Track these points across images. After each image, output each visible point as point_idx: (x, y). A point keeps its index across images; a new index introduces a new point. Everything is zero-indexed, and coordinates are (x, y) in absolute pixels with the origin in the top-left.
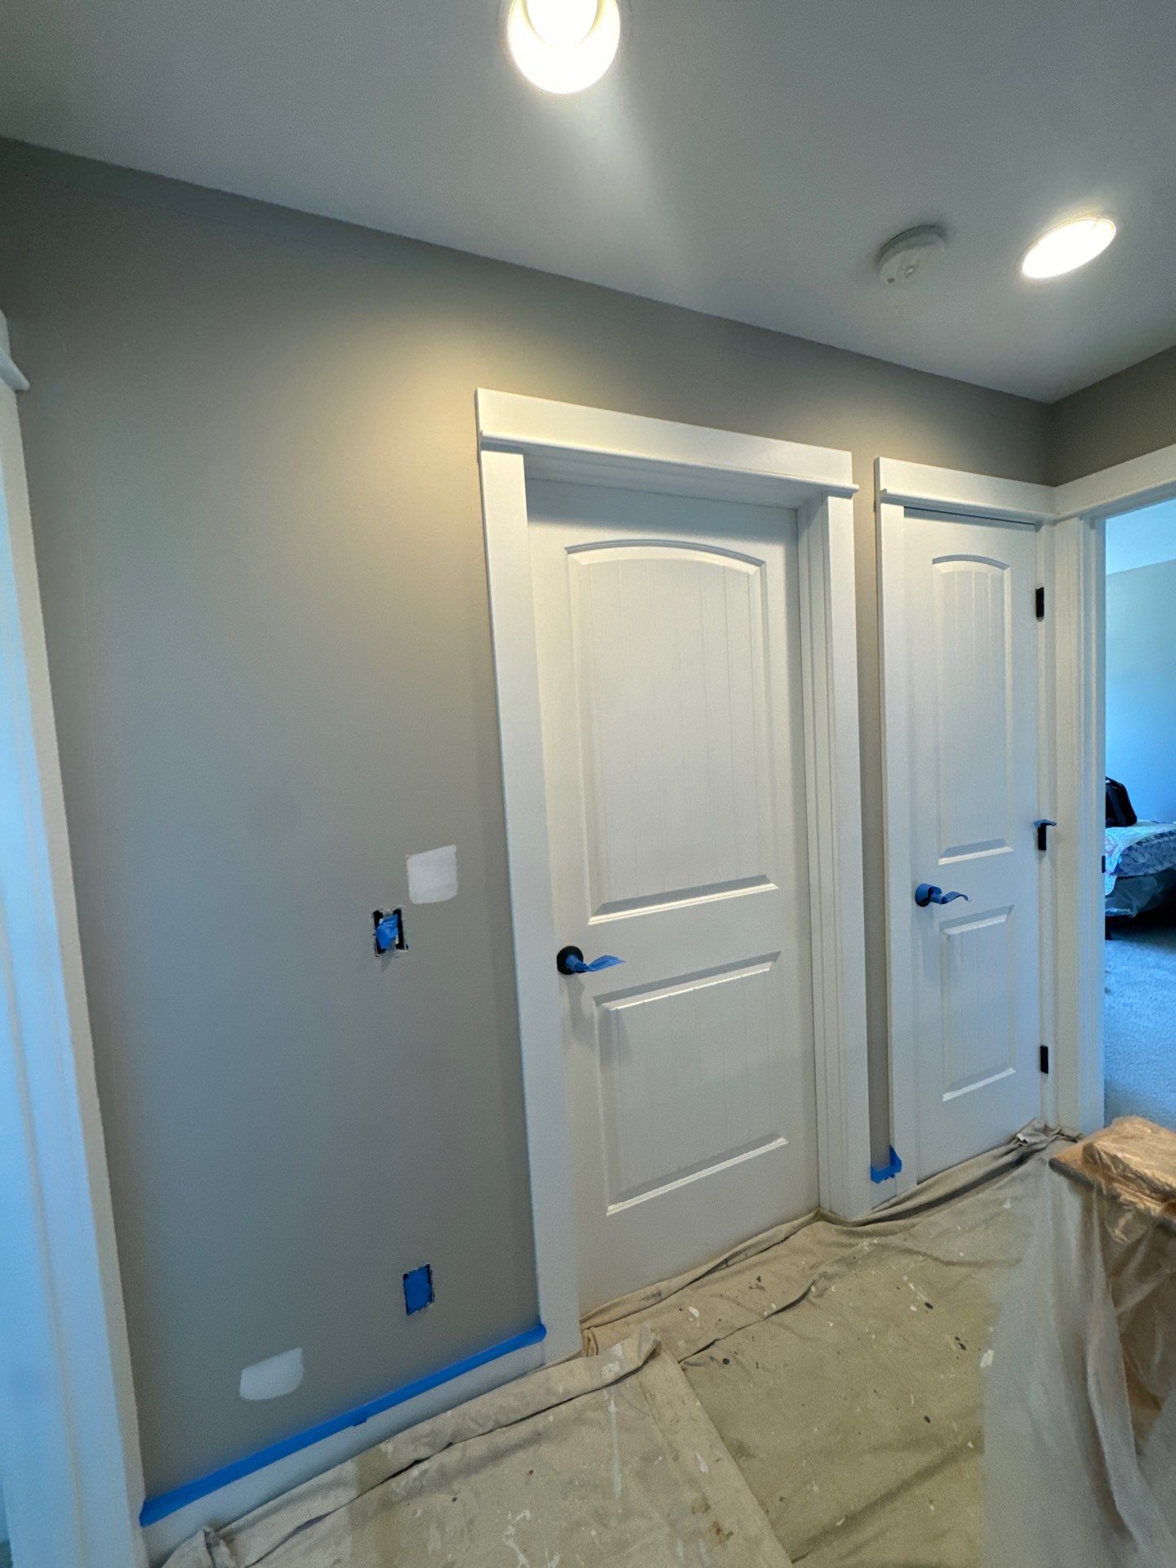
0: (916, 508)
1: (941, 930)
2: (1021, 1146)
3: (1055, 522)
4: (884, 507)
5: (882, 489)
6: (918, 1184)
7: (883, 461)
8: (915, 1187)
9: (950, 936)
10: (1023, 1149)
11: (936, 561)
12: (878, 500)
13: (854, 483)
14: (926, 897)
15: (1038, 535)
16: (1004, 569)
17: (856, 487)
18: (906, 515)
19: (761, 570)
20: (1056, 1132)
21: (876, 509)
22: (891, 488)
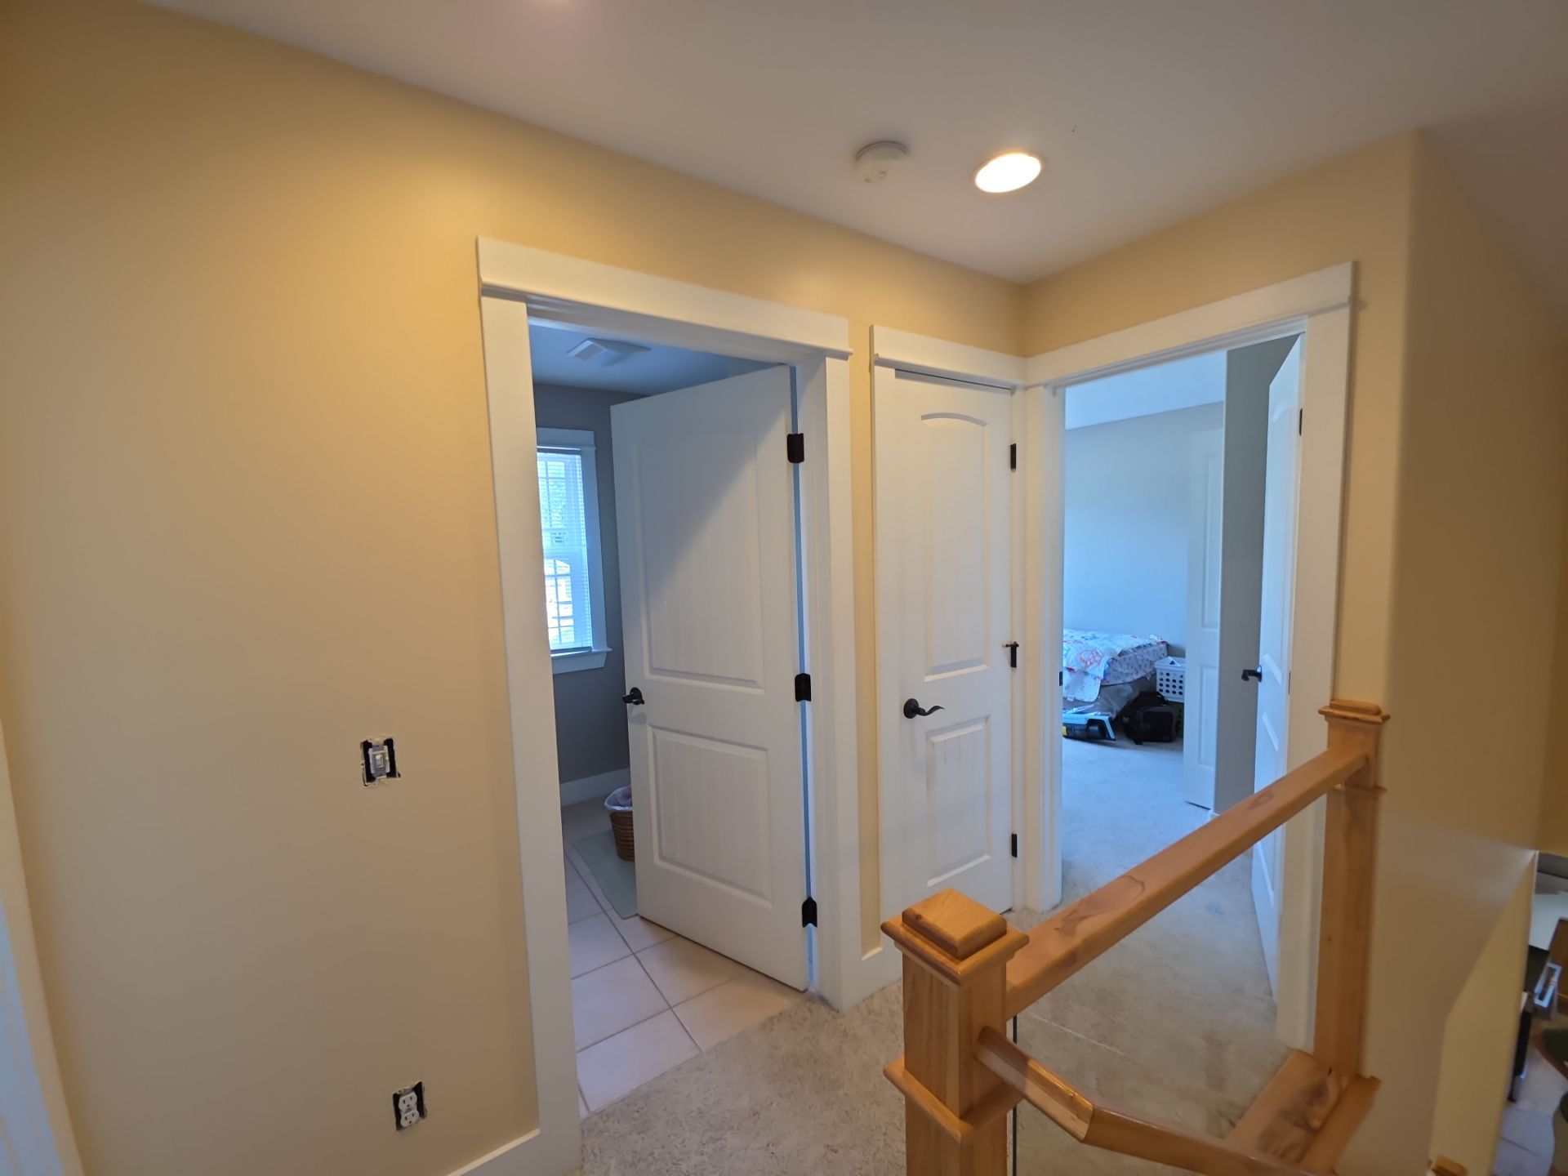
0: (904, 371)
1: (927, 738)
3: (1026, 388)
4: (877, 368)
5: (875, 353)
7: (875, 327)
9: (934, 743)
11: (923, 418)
12: (872, 364)
13: (849, 347)
14: (912, 709)
15: (1013, 397)
16: (984, 426)
17: (850, 350)
18: (897, 376)
21: (871, 370)
22: (883, 353)
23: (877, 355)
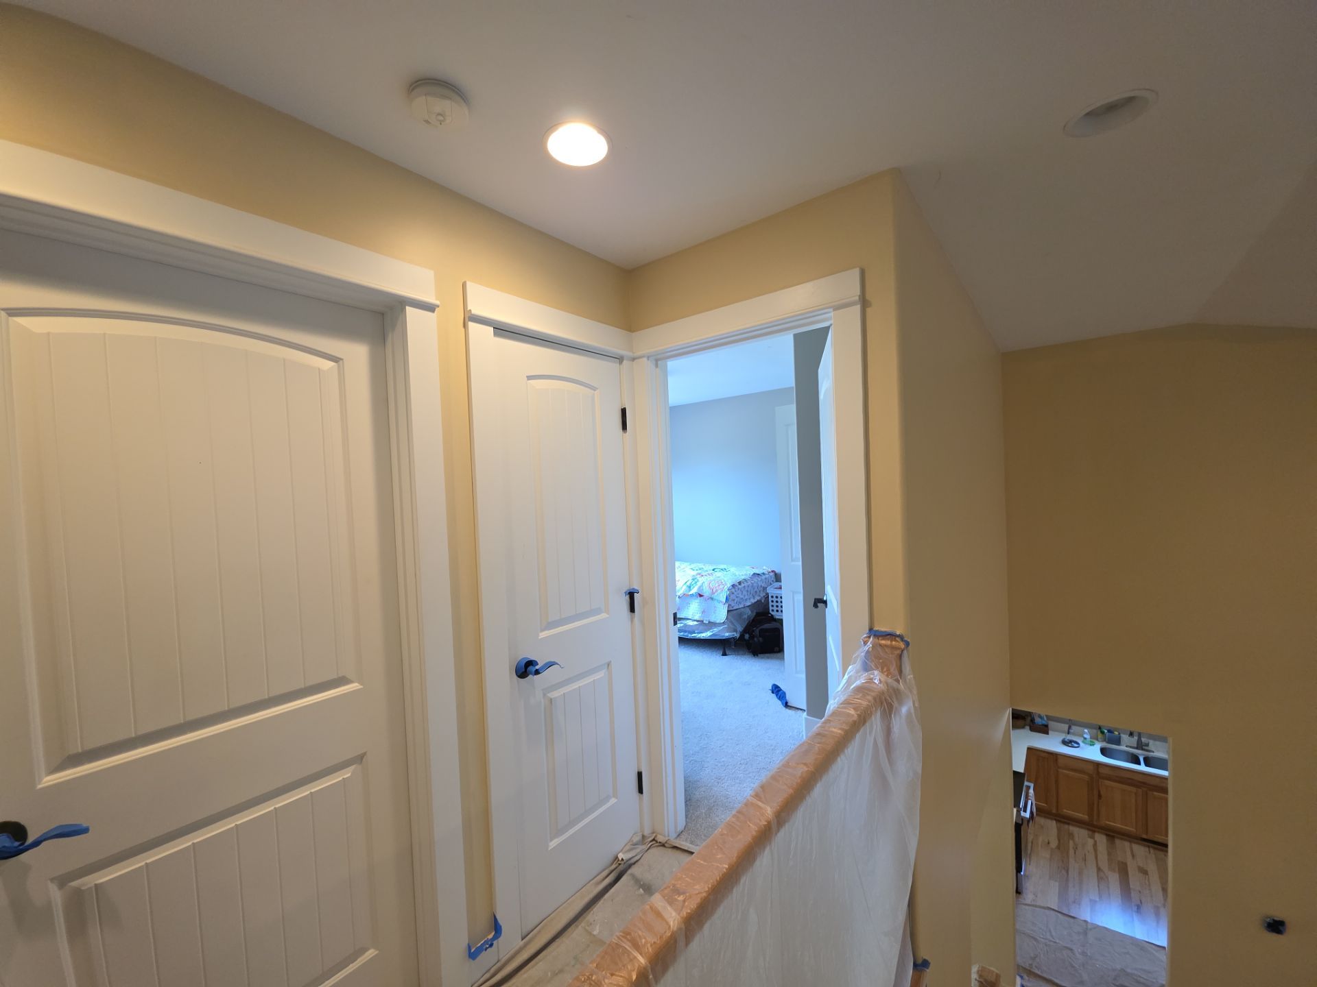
0: (502, 330)
1: (544, 695)
2: (620, 864)
3: (633, 359)
4: (471, 325)
5: (469, 309)
6: (522, 940)
7: (469, 284)
8: (522, 943)
9: (551, 699)
10: (621, 868)
11: (529, 378)
12: (467, 319)
13: (437, 299)
14: (526, 669)
15: (621, 366)
16: (595, 390)
17: (438, 302)
18: (495, 334)
19: (339, 367)
20: (651, 839)
21: (465, 326)
22: (476, 310)
23: (470, 310)
